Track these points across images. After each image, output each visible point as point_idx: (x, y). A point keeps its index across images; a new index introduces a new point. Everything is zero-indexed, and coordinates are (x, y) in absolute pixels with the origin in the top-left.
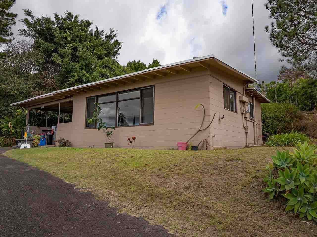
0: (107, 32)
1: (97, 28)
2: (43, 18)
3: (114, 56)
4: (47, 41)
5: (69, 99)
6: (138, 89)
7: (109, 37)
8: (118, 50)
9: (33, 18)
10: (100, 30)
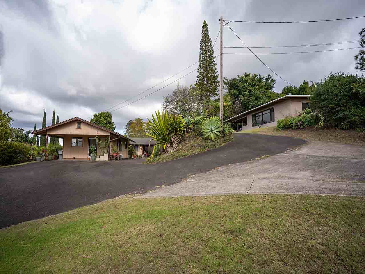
0: (266, 76)
1: (260, 76)
2: (232, 79)
3: (271, 89)
4: (235, 90)
5: (245, 116)
6: (269, 109)
7: (267, 79)
8: (273, 85)
9: (227, 80)
10: (262, 77)
